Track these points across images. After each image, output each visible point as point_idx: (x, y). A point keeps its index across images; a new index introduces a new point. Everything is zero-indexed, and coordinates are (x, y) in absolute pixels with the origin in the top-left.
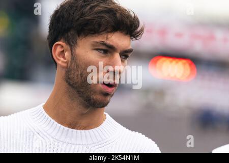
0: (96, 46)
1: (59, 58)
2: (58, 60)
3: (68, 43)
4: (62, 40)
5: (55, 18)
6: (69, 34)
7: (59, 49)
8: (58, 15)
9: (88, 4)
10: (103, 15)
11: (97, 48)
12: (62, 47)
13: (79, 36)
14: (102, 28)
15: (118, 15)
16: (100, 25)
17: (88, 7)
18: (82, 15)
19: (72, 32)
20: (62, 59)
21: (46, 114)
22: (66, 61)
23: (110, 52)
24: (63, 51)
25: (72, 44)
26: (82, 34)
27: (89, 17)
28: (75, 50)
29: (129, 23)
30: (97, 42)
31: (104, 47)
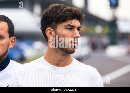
0: (66, 27)
1: (50, 36)
2: (49, 36)
3: (53, 28)
4: (49, 27)
5: (43, 18)
6: (52, 24)
7: (49, 32)
8: (45, 17)
9: (59, 9)
10: (67, 12)
11: (67, 28)
12: (50, 30)
13: (57, 24)
14: (68, 18)
15: (73, 11)
16: (66, 17)
17: (59, 10)
18: (57, 14)
19: (54, 23)
20: (51, 36)
21: (45, 61)
22: (53, 36)
23: (73, 29)
24: (51, 32)
25: (54, 28)
26: (59, 22)
27: (61, 15)
28: (56, 31)
29: (79, 14)
30: (66, 25)
31: (70, 27)
